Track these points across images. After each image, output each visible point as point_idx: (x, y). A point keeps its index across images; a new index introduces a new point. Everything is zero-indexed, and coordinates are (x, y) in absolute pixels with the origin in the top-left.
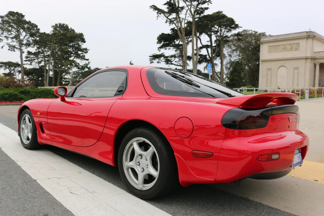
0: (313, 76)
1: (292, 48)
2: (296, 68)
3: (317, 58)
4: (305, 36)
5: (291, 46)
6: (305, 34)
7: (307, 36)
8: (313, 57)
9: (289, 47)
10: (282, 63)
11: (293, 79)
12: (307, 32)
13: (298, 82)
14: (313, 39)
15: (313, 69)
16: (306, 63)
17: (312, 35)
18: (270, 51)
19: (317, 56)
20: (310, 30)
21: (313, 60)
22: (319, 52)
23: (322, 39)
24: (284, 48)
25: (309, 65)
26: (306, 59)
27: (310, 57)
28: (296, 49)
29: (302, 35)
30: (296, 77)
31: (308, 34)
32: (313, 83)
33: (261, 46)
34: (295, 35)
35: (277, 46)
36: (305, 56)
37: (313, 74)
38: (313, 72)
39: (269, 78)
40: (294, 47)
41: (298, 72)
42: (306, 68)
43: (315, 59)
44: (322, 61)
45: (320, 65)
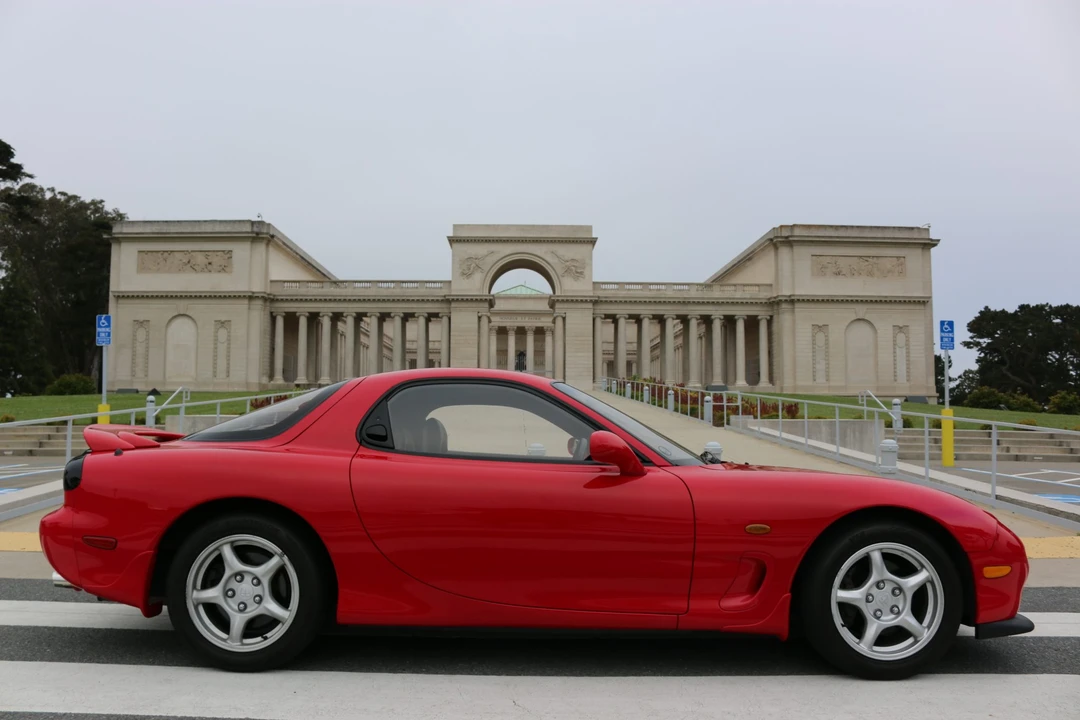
0: (268, 349)
1: (210, 263)
2: (222, 324)
3: (279, 298)
4: (248, 233)
5: (207, 257)
6: (248, 228)
7: (252, 232)
8: (269, 295)
9: (200, 259)
10: (182, 306)
11: (215, 357)
12: (253, 223)
13: (228, 364)
14: (267, 245)
15: (269, 329)
16: (249, 308)
17: (267, 233)
18: (142, 268)
19: (277, 291)
20: (259, 219)
21: (268, 304)
22: (285, 282)
23: (287, 246)
24: (185, 261)
25: (258, 316)
26: (251, 298)
27: (260, 295)
28: (223, 269)
29: (237, 228)
30: (222, 349)
31: (256, 229)
32: (268, 368)
33: (114, 249)
34: (218, 228)
35: (166, 254)
36: (247, 289)
37: (268, 341)
38: (268, 337)
39: (140, 349)
40: (217, 260)
41: (229, 336)
42: (250, 325)
43: (273, 300)
44: (291, 307)
45: (285, 317)
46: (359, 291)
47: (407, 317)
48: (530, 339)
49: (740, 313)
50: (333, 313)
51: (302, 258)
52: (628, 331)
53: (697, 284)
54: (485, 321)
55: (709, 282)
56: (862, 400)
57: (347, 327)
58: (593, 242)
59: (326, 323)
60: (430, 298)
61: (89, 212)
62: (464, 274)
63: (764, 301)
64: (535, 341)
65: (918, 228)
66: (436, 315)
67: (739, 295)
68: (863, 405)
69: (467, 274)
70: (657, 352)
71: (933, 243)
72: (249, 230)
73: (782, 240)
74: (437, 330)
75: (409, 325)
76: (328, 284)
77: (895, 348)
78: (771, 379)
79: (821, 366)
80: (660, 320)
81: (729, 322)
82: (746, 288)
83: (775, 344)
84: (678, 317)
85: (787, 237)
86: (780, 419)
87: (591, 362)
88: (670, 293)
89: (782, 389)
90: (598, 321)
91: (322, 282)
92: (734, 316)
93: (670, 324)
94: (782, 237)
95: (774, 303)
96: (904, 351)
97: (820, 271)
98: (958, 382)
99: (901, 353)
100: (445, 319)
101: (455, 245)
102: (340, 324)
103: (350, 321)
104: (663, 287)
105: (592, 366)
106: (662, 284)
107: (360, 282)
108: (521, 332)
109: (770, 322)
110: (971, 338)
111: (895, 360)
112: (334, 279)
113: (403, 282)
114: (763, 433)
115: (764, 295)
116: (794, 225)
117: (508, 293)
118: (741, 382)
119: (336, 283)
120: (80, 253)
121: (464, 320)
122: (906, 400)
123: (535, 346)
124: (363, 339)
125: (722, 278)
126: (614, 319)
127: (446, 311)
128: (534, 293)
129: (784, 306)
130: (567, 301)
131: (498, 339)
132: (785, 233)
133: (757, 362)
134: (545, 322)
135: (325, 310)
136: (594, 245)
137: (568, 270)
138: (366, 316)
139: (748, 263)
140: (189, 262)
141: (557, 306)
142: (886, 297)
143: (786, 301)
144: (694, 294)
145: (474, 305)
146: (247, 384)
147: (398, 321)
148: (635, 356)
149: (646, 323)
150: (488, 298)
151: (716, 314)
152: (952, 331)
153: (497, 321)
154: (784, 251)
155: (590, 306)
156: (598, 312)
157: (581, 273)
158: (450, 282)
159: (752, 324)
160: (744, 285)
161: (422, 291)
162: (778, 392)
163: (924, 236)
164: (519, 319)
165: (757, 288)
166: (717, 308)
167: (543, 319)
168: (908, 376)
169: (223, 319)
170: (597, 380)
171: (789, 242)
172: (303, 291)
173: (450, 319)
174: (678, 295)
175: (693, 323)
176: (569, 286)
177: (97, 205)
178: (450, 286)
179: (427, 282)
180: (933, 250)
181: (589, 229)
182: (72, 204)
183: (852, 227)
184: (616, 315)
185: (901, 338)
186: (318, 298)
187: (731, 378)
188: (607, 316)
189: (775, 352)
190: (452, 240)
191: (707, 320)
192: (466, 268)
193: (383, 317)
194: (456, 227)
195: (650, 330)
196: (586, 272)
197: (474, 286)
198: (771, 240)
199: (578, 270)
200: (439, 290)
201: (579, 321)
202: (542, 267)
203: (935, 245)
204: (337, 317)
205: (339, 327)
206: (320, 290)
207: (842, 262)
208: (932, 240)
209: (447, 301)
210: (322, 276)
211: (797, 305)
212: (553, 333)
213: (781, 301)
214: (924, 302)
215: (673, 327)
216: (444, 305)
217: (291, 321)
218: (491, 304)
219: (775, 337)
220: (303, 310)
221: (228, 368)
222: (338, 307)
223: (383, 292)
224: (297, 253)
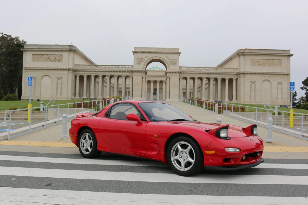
0: (74, 87)
1: (55, 59)
3: (78, 70)
4: (67, 49)
5: (54, 56)
7: (69, 49)
8: (74, 69)
9: (52, 57)
10: (46, 72)
11: (57, 89)
12: (69, 46)
13: (61, 91)
14: (74, 53)
15: (74, 80)
16: (68, 74)
17: (74, 49)
18: (33, 60)
19: (77, 68)
20: (71, 45)
21: (74, 72)
22: (79, 65)
23: (80, 53)
24: (47, 58)
25: (71, 76)
26: (68, 70)
27: (72, 69)
28: (60, 61)
29: (64, 47)
30: (59, 86)
31: (70, 48)
32: (74, 93)
33: (24, 53)
34: (58, 47)
35: (41, 55)
36: (67, 67)
37: (74, 84)
38: (74, 83)
39: (33, 86)
40: (58, 58)
41: (61, 82)
42: (68, 79)
43: (75, 71)
44: (81, 73)
45: (79, 76)
46: (103, 68)
47: (119, 77)
48: (158, 84)
49: (227, 77)
50: (95, 75)
51: (85, 57)
52: (190, 82)
53: (213, 68)
54: (144, 78)
55: (217, 67)
56: (265, 106)
57: (100, 80)
58: (179, 53)
59: (93, 78)
60: (126, 71)
61: (14, 41)
62: (137, 63)
63: (235, 74)
64: (160, 85)
65: (286, 50)
66: (128, 76)
67: (227, 71)
68: (265, 108)
69: (138, 63)
70: (200, 89)
71: (291, 55)
72: (68, 48)
73: (241, 54)
74: (129, 81)
75: (119, 80)
76: (94, 66)
77: (277, 89)
78: (237, 99)
79: (253, 95)
80: (201, 79)
81: (223, 80)
82: (229, 69)
83: (238, 87)
84: (207, 78)
85: (243, 53)
86: (239, 112)
87: (178, 93)
88: (204, 71)
89: (240, 102)
90: (181, 79)
91: (92, 65)
92: (225, 78)
93: (204, 80)
94: (241, 53)
95: (238, 74)
96: (281, 90)
97: (254, 64)
98: (299, 101)
99: (279, 91)
100: (131, 78)
101: (135, 54)
102: (97, 79)
103: (101, 78)
104: (202, 68)
105: (178, 94)
106: (202, 67)
107: (104, 65)
108: (155, 82)
109: (236, 80)
110: (304, 86)
111: (277, 93)
112: (95, 64)
113: (118, 66)
114: (234, 116)
115: (235, 71)
116: (245, 49)
117: (151, 69)
118: (227, 100)
119: (96, 66)
120: (12, 54)
121: (137, 78)
122: (281, 106)
123: (160, 87)
124: (105, 84)
125: (221, 66)
126: (186, 79)
127: (132, 75)
128: (160, 69)
129: (241, 75)
130: (171, 72)
131: (147, 84)
132: (242, 51)
133: (232, 93)
134: (163, 79)
135: (93, 74)
136: (180, 55)
137: (171, 63)
138: (106, 77)
139: (230, 61)
140: (49, 58)
141: (168, 74)
142: (275, 73)
143: (242, 73)
144: (212, 71)
145: (140, 73)
146: (67, 98)
147: (116, 78)
148: (193, 91)
149: (196, 80)
150: (145, 71)
151: (220, 77)
152: (294, 85)
153: (148, 79)
154: (242, 57)
155: (178, 74)
156: (181, 76)
157: (175, 64)
158: (133, 66)
159: (231, 81)
160: (229, 68)
161: (124, 69)
162: (239, 103)
163: (288, 53)
164: (155, 78)
165: (233, 69)
166: (219, 75)
167: (162, 78)
168: (282, 99)
169: (60, 77)
170: (180, 98)
171: (243, 54)
172: (85, 68)
173: (133, 78)
174: (207, 71)
175: (212, 80)
176: (171, 68)
177: (17, 39)
178: (133, 67)
179: (125, 66)
180: (291, 57)
181: (178, 49)
182: (9, 38)
183: (265, 50)
184: (186, 77)
185: (280, 86)
186: (90, 70)
187: (223, 98)
188: (184, 78)
189: (238, 90)
190: (134, 52)
191: (216, 79)
192: (138, 61)
193: (111, 77)
194: (135, 48)
195: (197, 82)
196: (177, 63)
197: (141, 67)
198: (238, 54)
199: (174, 62)
200: (129, 68)
201: (175, 79)
202: (163, 61)
203: (292, 56)
204: (96, 77)
205: (97, 80)
206: (91, 68)
207: (261, 61)
208: (291, 54)
209: (132, 72)
210: (91, 63)
211: (246, 75)
212: (166, 83)
213: (240, 73)
214: (288, 75)
215: (205, 81)
216: (131, 73)
217: (81, 78)
218: (146, 73)
219: (238, 85)
220: (85, 74)
221: (61, 93)
222: (97, 74)
223: (111, 69)
224: (83, 56)
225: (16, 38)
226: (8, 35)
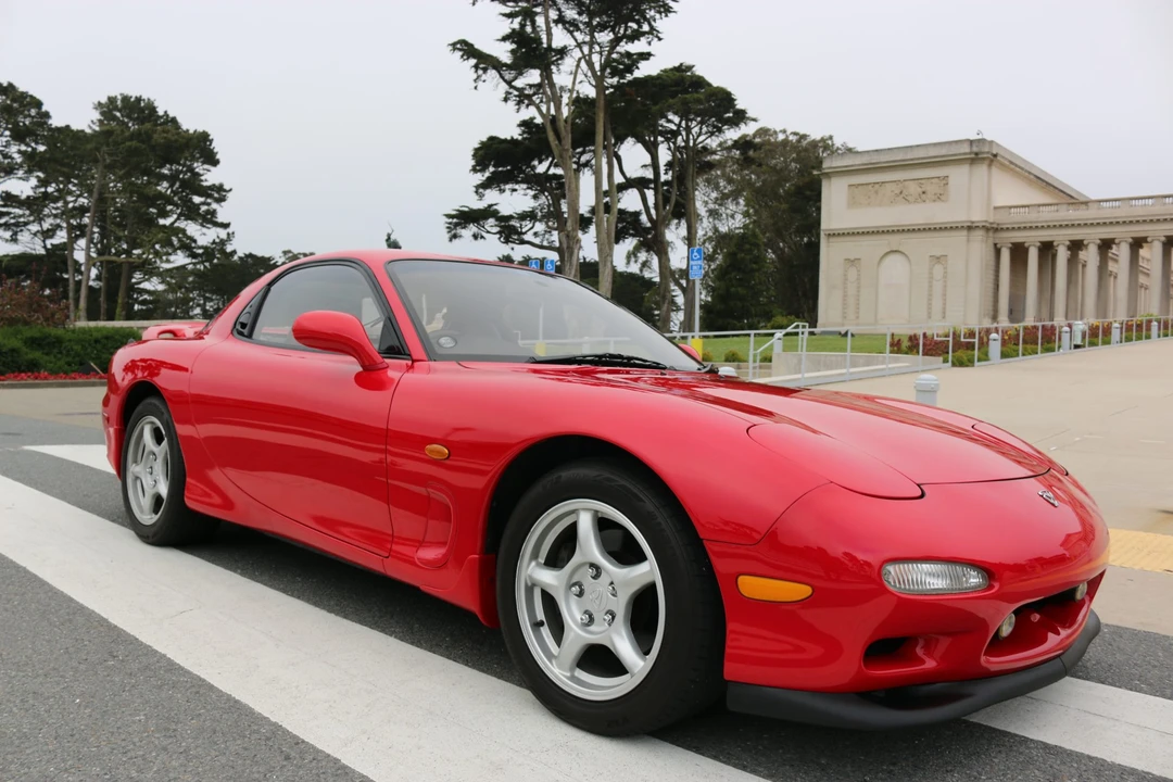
0: (991, 286)
1: (924, 193)
2: (938, 259)
3: (1004, 226)
4: (965, 154)
5: (920, 185)
6: (966, 149)
7: (970, 153)
8: (991, 223)
9: (913, 189)
10: (894, 241)
11: (930, 296)
12: (971, 142)
13: (945, 304)
14: (990, 165)
15: (992, 262)
16: (968, 241)
17: (988, 153)
18: (853, 203)
19: (1003, 219)
20: (980, 137)
21: (991, 234)
22: (1010, 207)
23: (1016, 165)
24: (898, 192)
25: (979, 248)
26: (970, 228)
27: (980, 225)
28: (939, 197)
29: (954, 150)
30: (938, 287)
31: (975, 149)
32: (991, 308)
33: (825, 185)
34: (932, 152)
35: (877, 186)
36: (964, 219)
37: (991, 277)
38: (991, 273)
39: (852, 290)
40: (931, 188)
41: (945, 272)
42: (970, 261)
43: (996, 230)
44: (1018, 237)
45: (1011, 249)
46: (1107, 212)
47: (1170, 241)
50: (1070, 241)
51: (1038, 178)
57: (1090, 257)
59: (1063, 255)
72: (968, 150)
76: (1065, 207)
102: (1080, 253)
103: (1094, 249)
107: (1106, 201)
135: (1061, 238)
138: (1114, 243)
140: (901, 193)
147: (1157, 246)
169: (938, 254)
172: (1033, 216)
186: (1052, 224)
193: (1137, 243)
204: (1076, 246)
205: (1079, 257)
206: (1056, 214)
210: (1066, 197)
217: (1019, 252)
220: (1032, 239)
221: (944, 309)
222: (1077, 234)
223: (1138, 210)
224: (1030, 173)
225: (823, 140)
226: (802, 132)
